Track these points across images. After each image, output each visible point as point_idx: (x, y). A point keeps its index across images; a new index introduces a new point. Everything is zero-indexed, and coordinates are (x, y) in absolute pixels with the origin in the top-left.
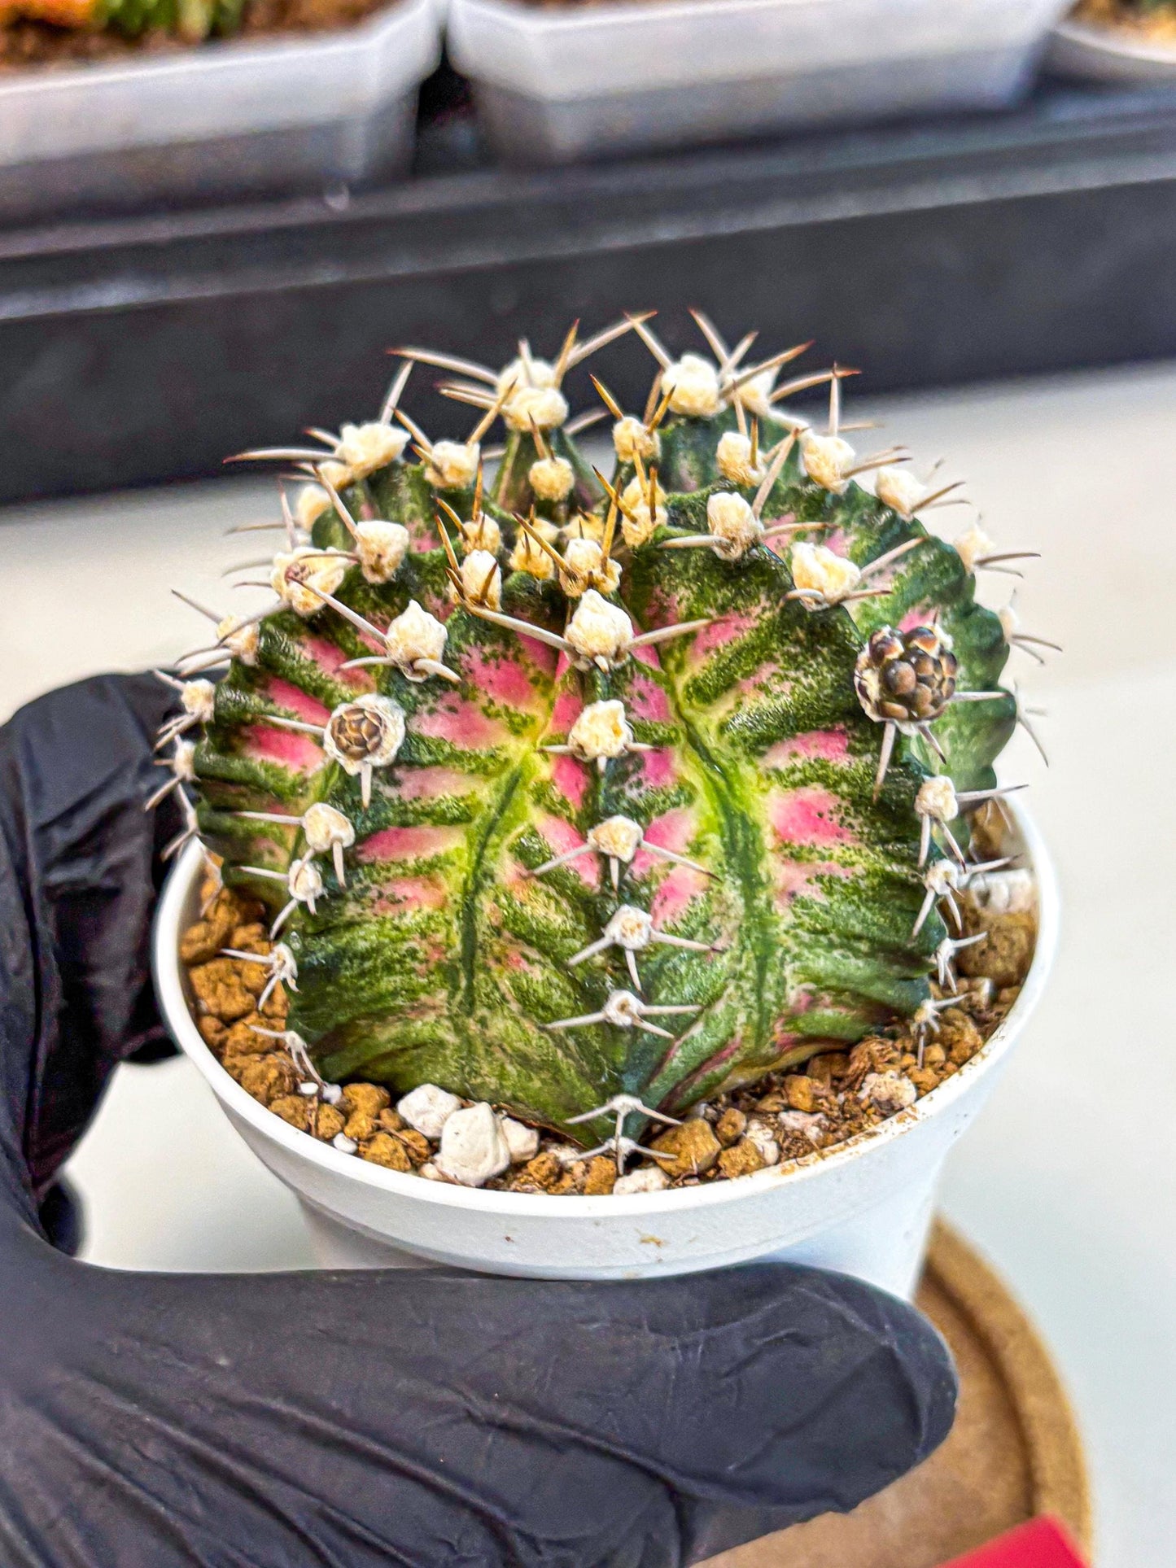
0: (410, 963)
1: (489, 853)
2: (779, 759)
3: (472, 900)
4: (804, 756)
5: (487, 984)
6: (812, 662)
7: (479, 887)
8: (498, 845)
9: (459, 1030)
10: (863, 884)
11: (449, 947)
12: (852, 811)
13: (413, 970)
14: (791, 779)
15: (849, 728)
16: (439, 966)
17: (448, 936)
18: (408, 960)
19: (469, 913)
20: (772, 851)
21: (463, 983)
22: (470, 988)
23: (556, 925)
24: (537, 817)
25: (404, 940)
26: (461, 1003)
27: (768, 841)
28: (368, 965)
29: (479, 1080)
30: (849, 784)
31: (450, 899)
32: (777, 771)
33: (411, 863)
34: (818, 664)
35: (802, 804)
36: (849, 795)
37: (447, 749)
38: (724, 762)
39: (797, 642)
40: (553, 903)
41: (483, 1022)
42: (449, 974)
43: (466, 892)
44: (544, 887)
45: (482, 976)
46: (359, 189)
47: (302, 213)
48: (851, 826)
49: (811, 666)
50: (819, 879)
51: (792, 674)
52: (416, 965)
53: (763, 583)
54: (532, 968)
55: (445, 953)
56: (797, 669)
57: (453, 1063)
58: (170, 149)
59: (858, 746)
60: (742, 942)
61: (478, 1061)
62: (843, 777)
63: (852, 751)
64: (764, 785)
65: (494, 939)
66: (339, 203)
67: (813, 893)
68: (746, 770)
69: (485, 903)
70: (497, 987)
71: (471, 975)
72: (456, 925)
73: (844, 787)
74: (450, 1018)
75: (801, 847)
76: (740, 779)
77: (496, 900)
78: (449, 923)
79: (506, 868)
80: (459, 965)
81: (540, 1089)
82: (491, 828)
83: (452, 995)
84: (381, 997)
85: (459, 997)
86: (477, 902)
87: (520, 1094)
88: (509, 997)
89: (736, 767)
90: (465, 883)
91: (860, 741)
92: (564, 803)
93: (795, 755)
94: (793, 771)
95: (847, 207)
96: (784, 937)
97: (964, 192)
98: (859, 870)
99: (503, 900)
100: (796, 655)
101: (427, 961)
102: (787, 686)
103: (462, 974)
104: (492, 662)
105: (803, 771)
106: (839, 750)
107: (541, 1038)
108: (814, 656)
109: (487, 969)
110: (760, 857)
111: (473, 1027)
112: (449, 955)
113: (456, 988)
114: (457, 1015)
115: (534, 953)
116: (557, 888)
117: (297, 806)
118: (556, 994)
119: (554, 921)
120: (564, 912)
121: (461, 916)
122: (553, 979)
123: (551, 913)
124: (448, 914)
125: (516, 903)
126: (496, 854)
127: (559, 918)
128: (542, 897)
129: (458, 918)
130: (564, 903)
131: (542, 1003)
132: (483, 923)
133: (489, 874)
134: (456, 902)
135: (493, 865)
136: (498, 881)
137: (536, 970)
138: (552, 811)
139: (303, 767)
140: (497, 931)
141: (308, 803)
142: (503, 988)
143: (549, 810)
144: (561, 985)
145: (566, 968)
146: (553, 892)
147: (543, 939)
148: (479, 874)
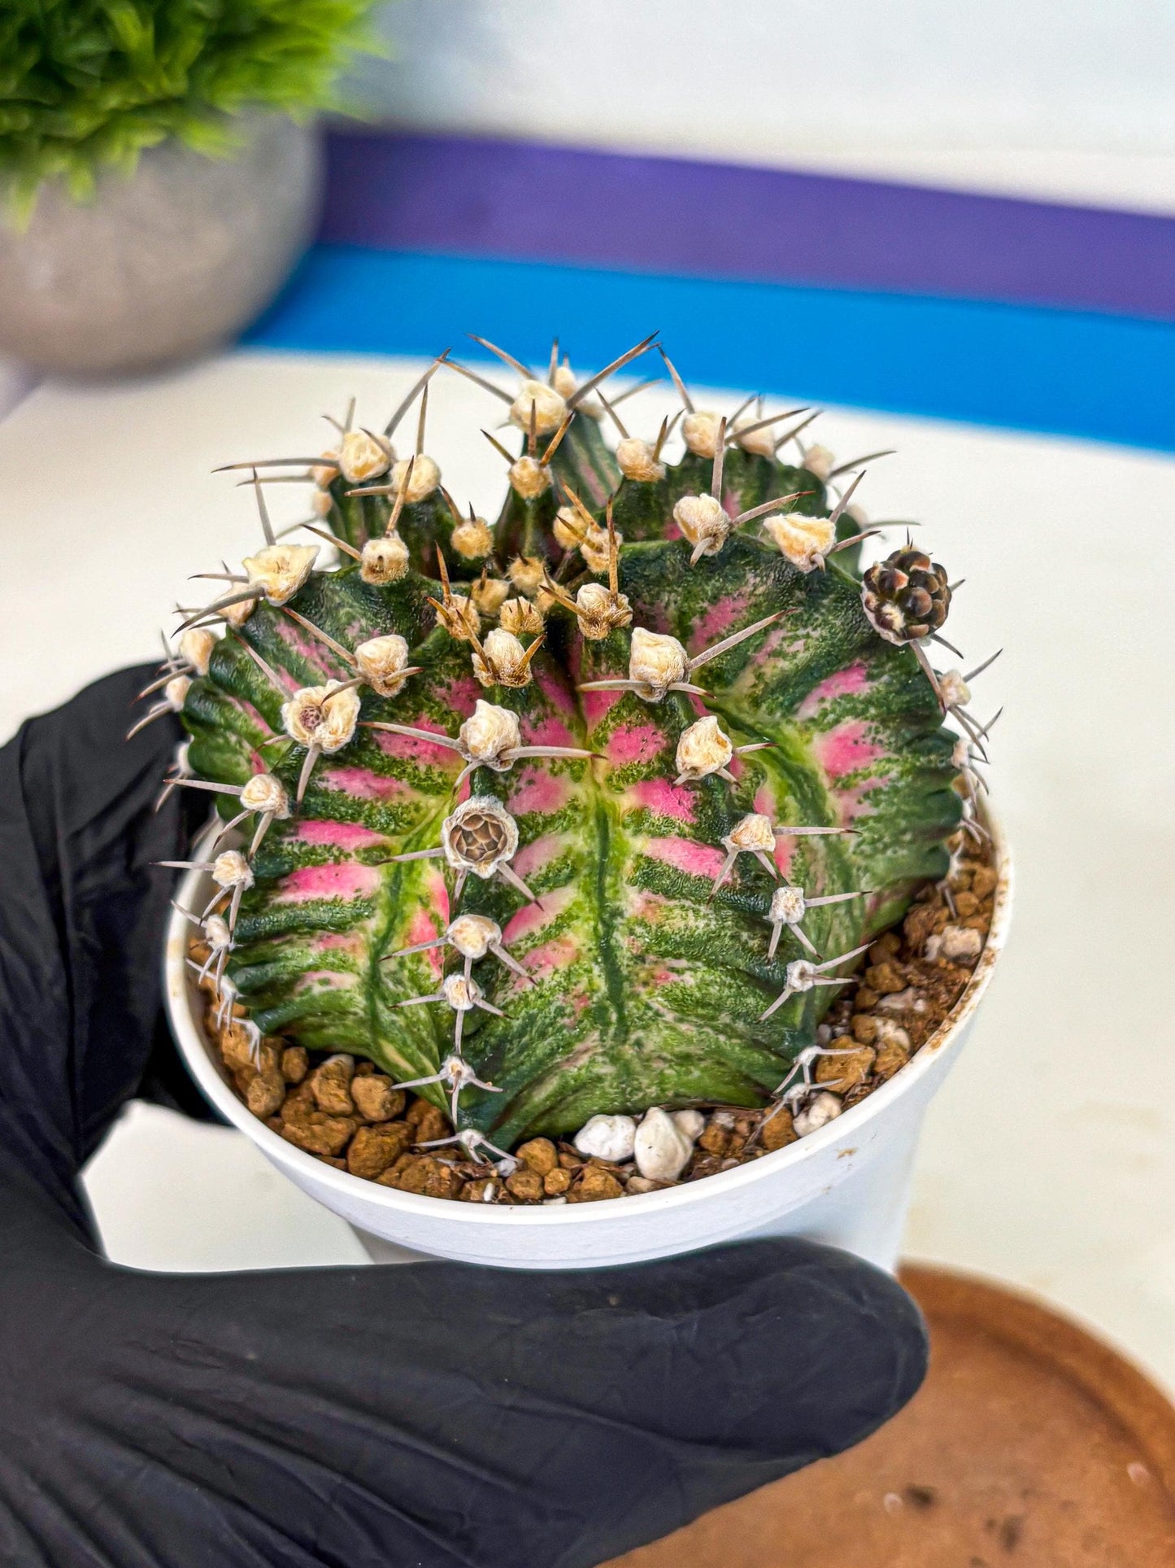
0: (561, 1021)
1: (608, 894)
2: (810, 709)
3: (607, 942)
4: (829, 698)
5: (638, 1009)
6: (816, 616)
7: (609, 928)
8: (614, 885)
9: (614, 1059)
10: (901, 784)
11: (593, 991)
12: (881, 729)
13: (563, 1027)
14: (826, 721)
15: (866, 660)
16: (587, 1012)
17: (590, 982)
18: (559, 1019)
19: (607, 953)
20: (830, 789)
21: (614, 1017)
22: (622, 1019)
23: (700, 931)
24: (641, 844)
25: (550, 1003)
26: (615, 1035)
27: (825, 782)
28: (526, 1039)
29: (641, 1094)
30: (876, 707)
31: (584, 949)
32: (812, 720)
33: (538, 933)
34: (822, 614)
35: (839, 739)
36: (876, 716)
37: (540, 820)
38: (768, 731)
39: (800, 603)
40: (690, 913)
41: (639, 1043)
42: (598, 1015)
43: (598, 937)
44: (676, 902)
45: (631, 1004)
48: (881, 741)
49: (817, 619)
50: (866, 796)
51: (801, 632)
52: (566, 1021)
53: (747, 564)
54: (682, 977)
55: (590, 998)
56: (805, 627)
57: (611, 1091)
59: (875, 671)
60: (830, 876)
61: (637, 1080)
62: (868, 702)
63: (870, 677)
64: (807, 736)
65: (638, 968)
67: (866, 810)
68: (789, 731)
69: (620, 939)
70: (648, 1007)
71: (620, 1008)
72: (596, 970)
73: (872, 711)
74: (604, 1054)
75: (848, 776)
76: (786, 739)
77: (632, 932)
78: (589, 971)
79: (632, 901)
80: (608, 1003)
81: (700, 1078)
82: (601, 870)
83: (603, 1033)
84: (540, 1062)
85: (612, 1030)
86: (613, 942)
87: (682, 1090)
88: (662, 1010)
89: (780, 731)
90: (595, 929)
91: (875, 667)
92: (669, 823)
93: (823, 700)
94: (825, 714)
96: (854, 857)
98: (894, 774)
99: (639, 930)
100: (801, 614)
101: (574, 1013)
102: (799, 645)
103: (612, 1010)
104: (540, 724)
105: (833, 711)
106: (859, 681)
107: (700, 1033)
108: (817, 610)
109: (634, 996)
110: (824, 799)
111: (628, 1051)
112: (595, 999)
113: (607, 1024)
114: (612, 1048)
115: (683, 963)
116: (693, 898)
117: (363, 929)
118: (714, 990)
119: (697, 927)
120: (705, 916)
121: (600, 960)
122: (708, 978)
123: (692, 922)
124: (586, 963)
125: (654, 927)
126: (617, 892)
127: (701, 923)
128: (677, 912)
129: (597, 963)
130: (703, 909)
131: (701, 1003)
132: (624, 957)
133: (617, 913)
134: (590, 950)
135: (618, 903)
136: (627, 915)
137: (688, 976)
138: (657, 834)
139: (357, 891)
140: (640, 958)
141: (376, 923)
142: (655, 1006)
143: (654, 835)
144: (718, 980)
145: (723, 964)
146: (688, 903)
147: (692, 948)
148: (606, 916)
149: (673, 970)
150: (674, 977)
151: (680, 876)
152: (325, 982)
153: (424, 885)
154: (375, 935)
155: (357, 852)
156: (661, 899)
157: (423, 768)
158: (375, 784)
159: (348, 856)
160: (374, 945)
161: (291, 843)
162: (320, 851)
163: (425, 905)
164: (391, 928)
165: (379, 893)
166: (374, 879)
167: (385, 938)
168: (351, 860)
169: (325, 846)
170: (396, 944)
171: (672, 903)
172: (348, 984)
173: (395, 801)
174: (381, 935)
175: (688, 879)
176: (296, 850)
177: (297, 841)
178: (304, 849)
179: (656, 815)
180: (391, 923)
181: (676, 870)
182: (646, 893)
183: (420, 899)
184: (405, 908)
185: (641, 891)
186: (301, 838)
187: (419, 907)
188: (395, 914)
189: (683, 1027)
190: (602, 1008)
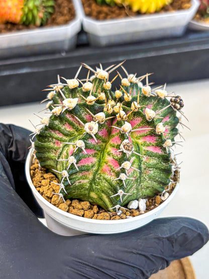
1: (141, 157)
5: (143, 179)
7: (141, 163)
9: (137, 189)
11: (137, 176)
17: (137, 174)
23: (155, 163)
24: (145, 148)
26: (139, 184)
44: (152, 158)
46: (67, 52)
47: (57, 56)
52: (132, 182)
58: (34, 45)
65: (145, 171)
66: (64, 54)
72: (138, 172)
77: (144, 164)
79: (145, 158)
83: (137, 184)
86: (141, 166)
90: (138, 164)
92: (150, 143)
95: (153, 54)
97: (174, 51)
99: (146, 163)
101: (134, 181)
109: (143, 176)
111: (140, 187)
113: (138, 182)
114: (137, 187)
115: (152, 169)
117: (92, 170)
118: (156, 173)
122: (156, 171)
123: (154, 161)
125: (148, 163)
127: (156, 161)
128: (152, 160)
130: (156, 158)
131: (153, 176)
132: (143, 169)
133: (142, 161)
135: (142, 159)
136: (144, 161)
137: (152, 172)
138: (148, 146)
139: (92, 162)
140: (145, 169)
141: (95, 168)
142: (146, 178)
143: (147, 146)
145: (159, 168)
146: (154, 158)
147: (155, 167)
148: (140, 161)
149: (150, 170)
150: (150, 172)
151: (153, 153)
152: (80, 182)
153: (106, 159)
154: (95, 171)
156: (149, 157)
157: (104, 138)
159: (91, 156)
160: (94, 173)
161: (81, 154)
163: (107, 164)
164: (98, 169)
165: (96, 162)
166: (95, 160)
167: (97, 171)
169: (87, 154)
170: (99, 172)
172: (86, 182)
173: (99, 144)
178: (83, 155)
179: (148, 142)
182: (147, 157)
183: (105, 162)
184: (102, 165)
187: (105, 164)
188: (99, 165)
189: (149, 181)
190: (138, 179)
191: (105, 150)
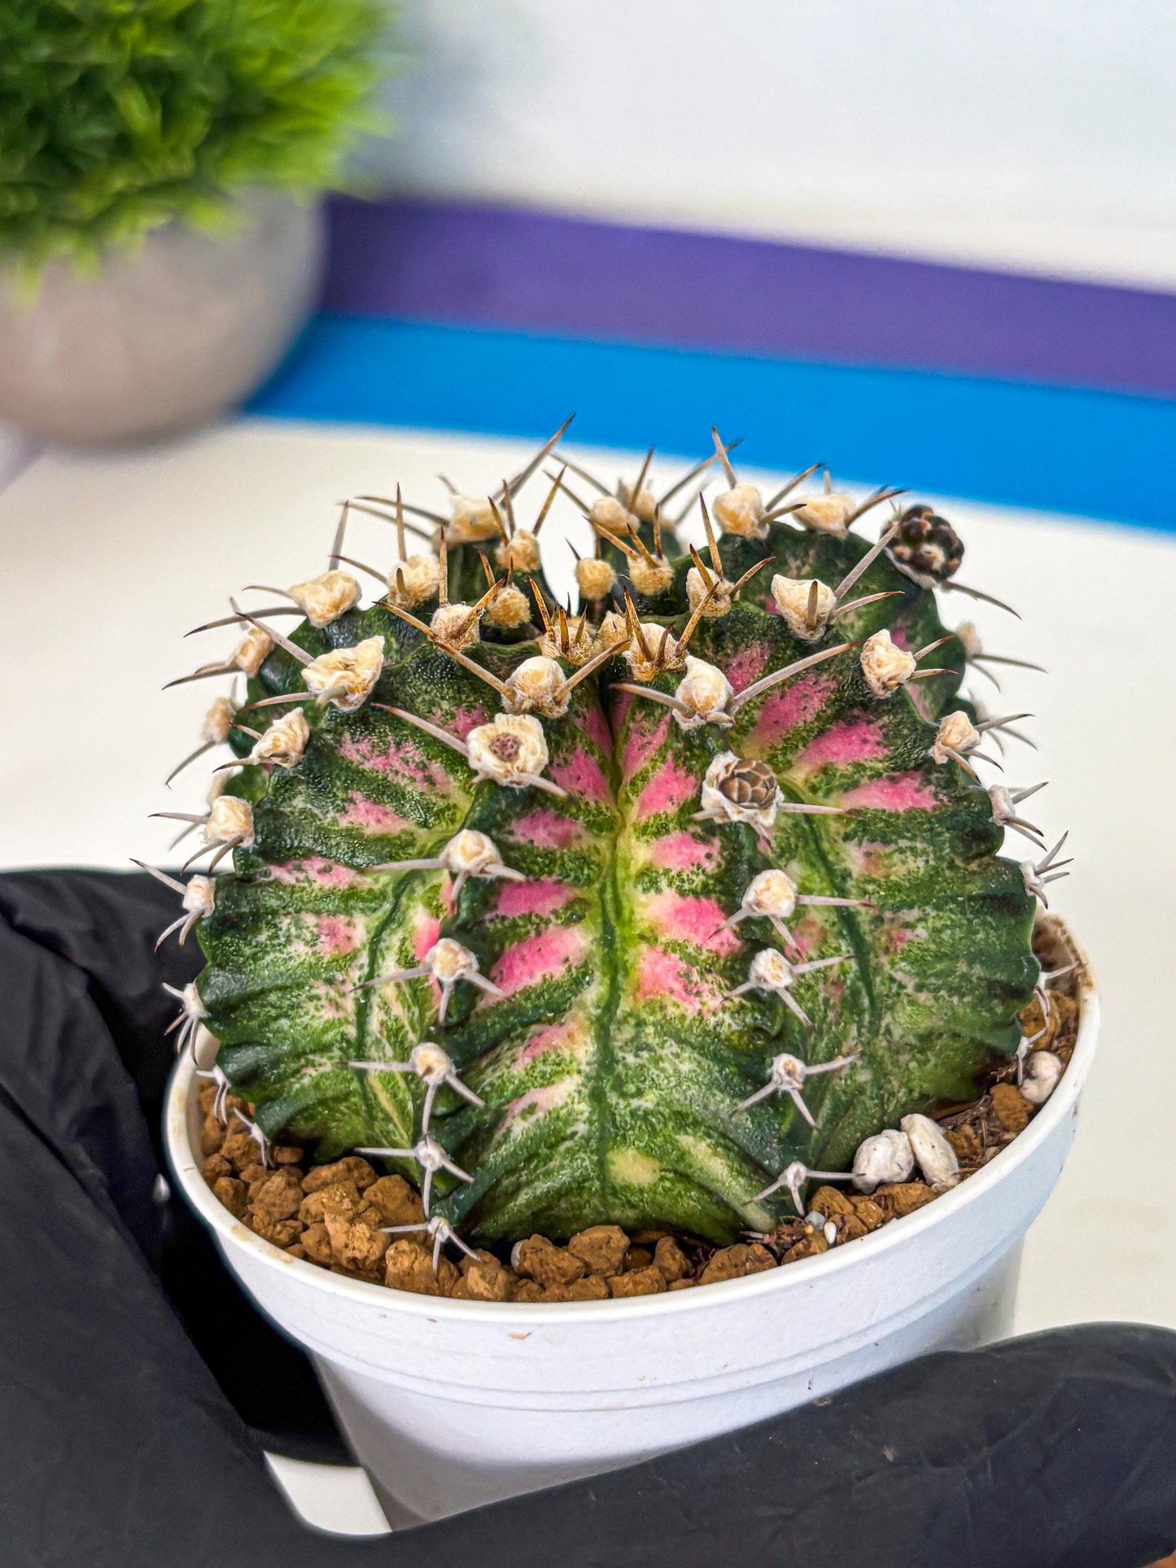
1: (831, 858)
5: (884, 985)
8: (833, 848)
9: (871, 1061)
11: (846, 973)
15: (904, 622)
16: (845, 1001)
17: (842, 962)
18: (827, 1013)
19: (850, 925)
21: (866, 1002)
22: (872, 1002)
23: (922, 871)
25: (818, 994)
26: (869, 1026)
31: (827, 926)
40: (909, 854)
41: (888, 1032)
42: (853, 1004)
44: (893, 847)
45: (878, 980)
52: (832, 1014)
54: (915, 932)
55: (844, 984)
65: (879, 932)
69: (857, 903)
70: (892, 980)
71: (870, 988)
72: (844, 946)
74: (862, 1054)
77: (864, 893)
78: (838, 949)
79: (856, 856)
80: (860, 984)
82: (814, 837)
83: (860, 1025)
85: (866, 1020)
88: (905, 979)
92: (859, 767)
99: (870, 888)
101: (836, 1004)
103: (863, 992)
107: (937, 1001)
109: (881, 969)
111: (881, 1045)
112: (848, 984)
114: (868, 1045)
115: (915, 913)
116: (909, 835)
117: (582, 1005)
118: (946, 935)
119: (918, 868)
120: (924, 852)
121: (845, 932)
122: (939, 924)
123: (911, 864)
124: (832, 942)
125: (882, 880)
126: (837, 854)
127: (921, 862)
128: (896, 857)
129: (844, 937)
130: (918, 845)
131: (939, 957)
132: (864, 924)
133: (846, 875)
134: (834, 924)
135: (844, 865)
136: (855, 875)
137: (922, 932)
138: (851, 786)
139: (567, 960)
140: (878, 920)
141: (594, 993)
142: (899, 976)
143: (846, 788)
144: (949, 923)
145: (953, 899)
146: (903, 843)
147: (922, 891)
148: (838, 881)
149: (908, 925)
150: (909, 934)
151: (890, 815)
152: (532, 1109)
153: (642, 919)
154: (598, 1007)
155: (555, 912)
156: (878, 847)
157: (592, 804)
158: (558, 829)
159: (548, 922)
160: (599, 1018)
161: (492, 921)
162: (521, 923)
163: (652, 941)
164: (614, 989)
165: (591, 952)
166: (580, 940)
167: (609, 1005)
168: (551, 926)
169: (524, 915)
170: (625, 1006)
171: (888, 850)
173: (575, 846)
174: (602, 1005)
175: (898, 816)
176: (499, 926)
177: (497, 916)
178: (506, 923)
179: (843, 767)
180: (613, 981)
181: (884, 811)
182: (867, 846)
183: (642, 937)
184: (626, 957)
185: (860, 843)
186: (501, 912)
187: (643, 947)
188: (615, 967)
189: (922, 996)
190: (855, 993)
191: (621, 874)
